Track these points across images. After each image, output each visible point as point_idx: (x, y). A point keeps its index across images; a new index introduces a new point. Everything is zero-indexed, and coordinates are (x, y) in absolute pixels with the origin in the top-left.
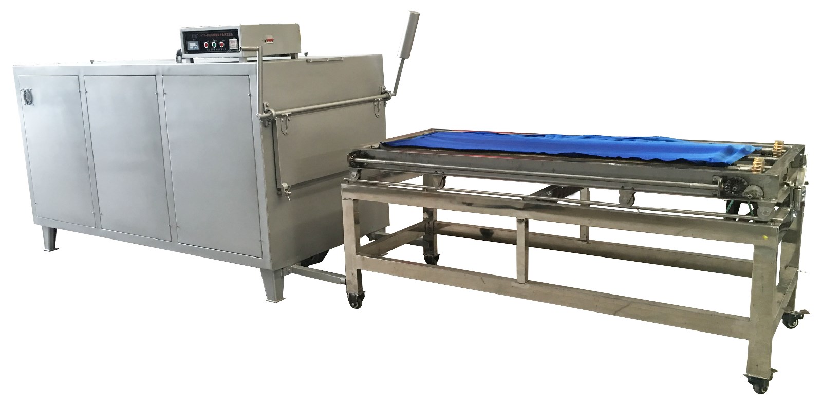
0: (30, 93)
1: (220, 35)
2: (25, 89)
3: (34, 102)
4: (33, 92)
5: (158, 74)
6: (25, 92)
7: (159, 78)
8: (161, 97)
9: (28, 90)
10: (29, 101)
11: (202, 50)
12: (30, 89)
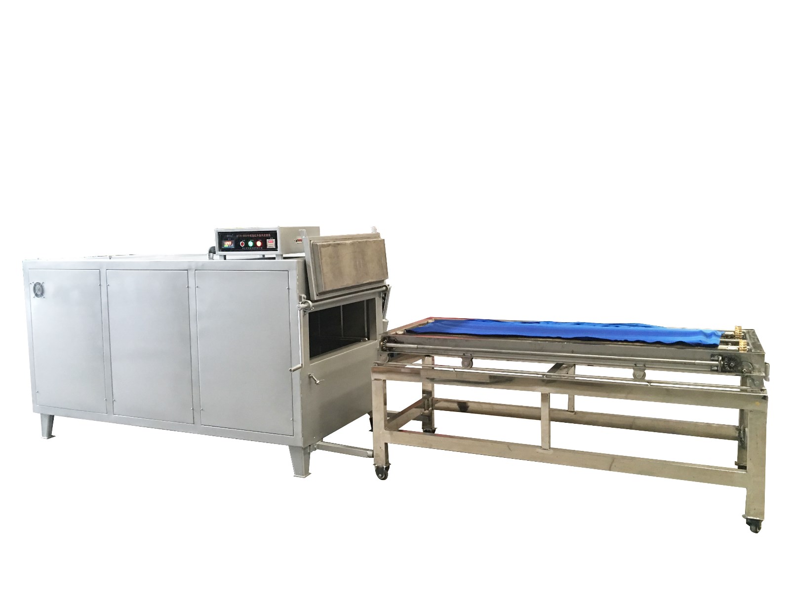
0: (42, 286)
1: (258, 235)
2: (35, 282)
3: (45, 295)
4: (46, 286)
5: (190, 269)
6: (35, 285)
7: (191, 273)
8: (192, 291)
9: (39, 284)
10: (39, 293)
11: (237, 248)
12: (41, 283)
